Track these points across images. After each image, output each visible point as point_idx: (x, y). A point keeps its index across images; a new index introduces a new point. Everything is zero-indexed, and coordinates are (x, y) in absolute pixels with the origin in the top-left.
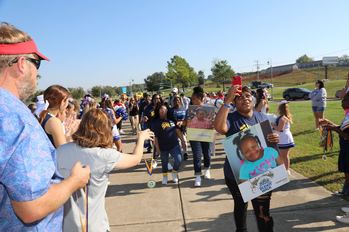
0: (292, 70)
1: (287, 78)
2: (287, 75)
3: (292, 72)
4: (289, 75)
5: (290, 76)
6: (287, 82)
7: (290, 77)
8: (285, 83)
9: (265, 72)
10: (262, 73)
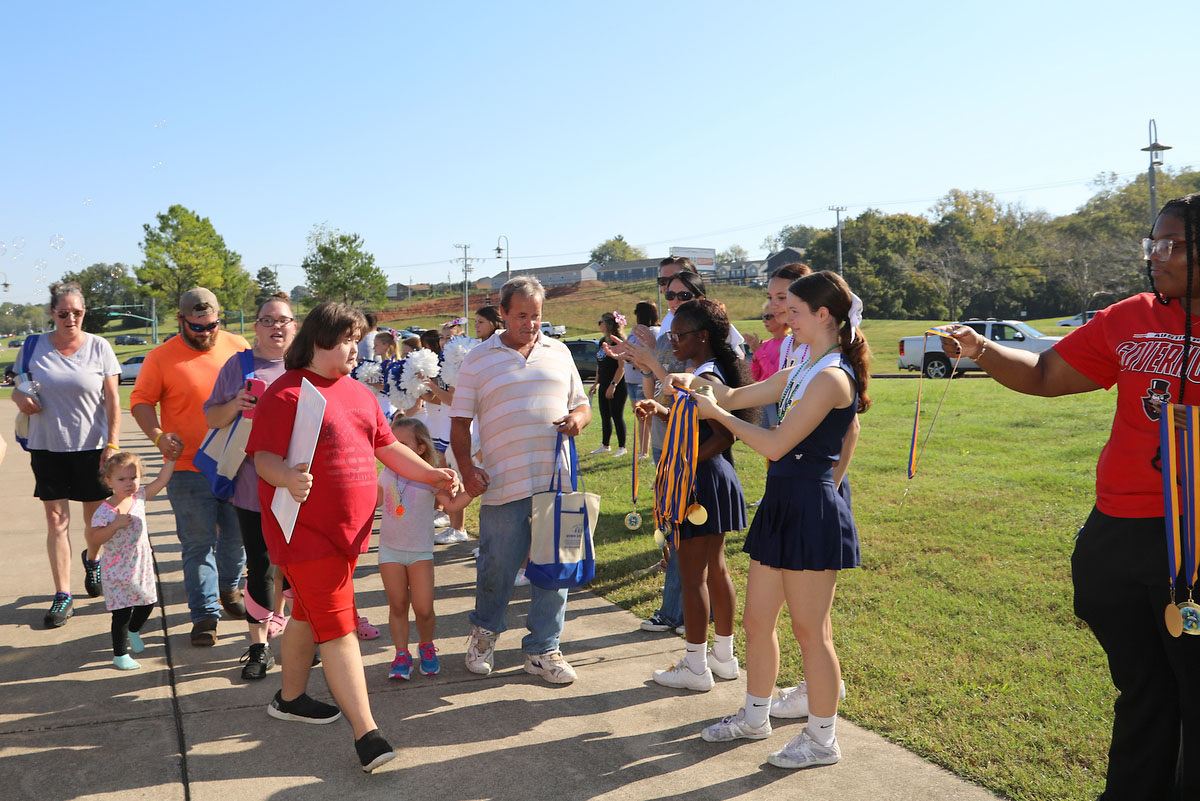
0: (578, 283)
1: (562, 309)
2: (560, 299)
3: (577, 290)
4: (568, 298)
5: (572, 303)
7: (572, 308)
9: (488, 287)
10: (479, 287)
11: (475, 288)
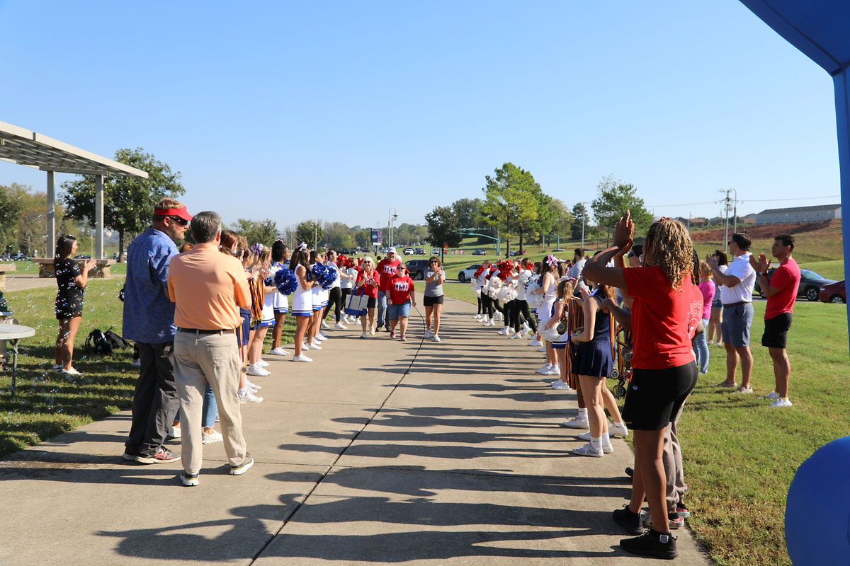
0: (830, 220)
1: (812, 241)
2: (811, 233)
3: (828, 226)
4: (817, 233)
5: (821, 236)
6: (810, 253)
7: (820, 241)
8: (803, 254)
9: (754, 221)
10: (746, 222)
11: (743, 222)
